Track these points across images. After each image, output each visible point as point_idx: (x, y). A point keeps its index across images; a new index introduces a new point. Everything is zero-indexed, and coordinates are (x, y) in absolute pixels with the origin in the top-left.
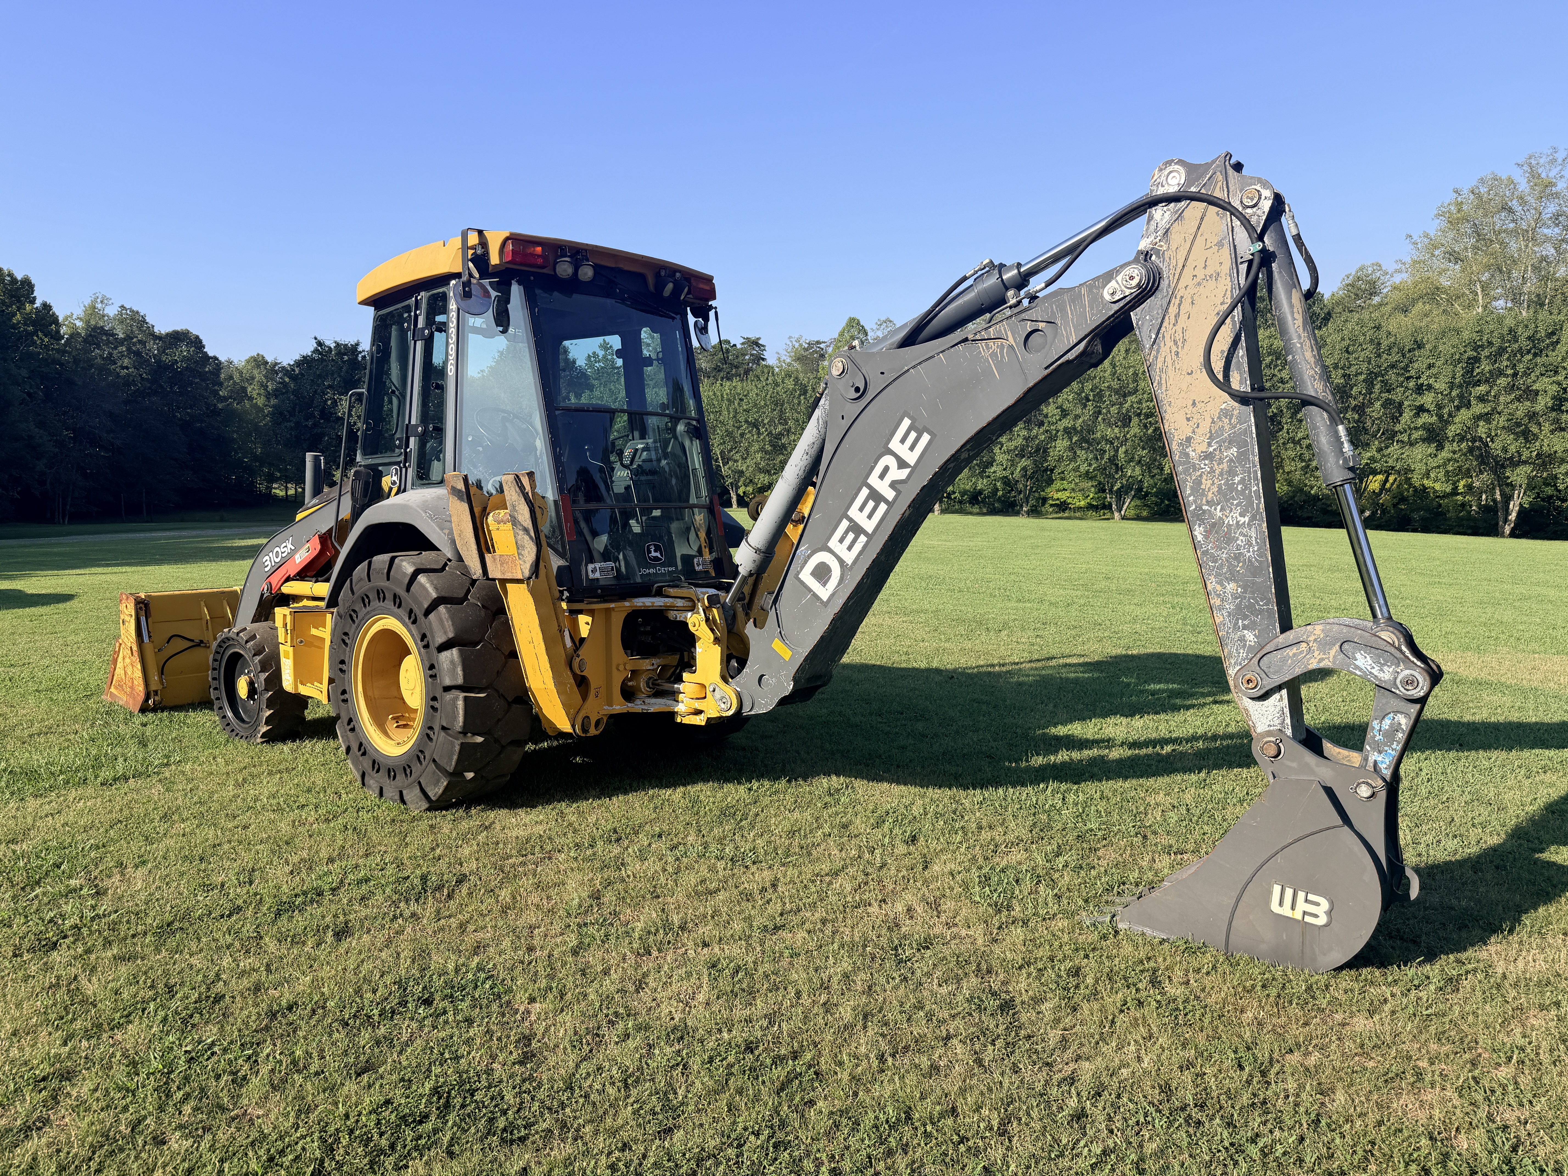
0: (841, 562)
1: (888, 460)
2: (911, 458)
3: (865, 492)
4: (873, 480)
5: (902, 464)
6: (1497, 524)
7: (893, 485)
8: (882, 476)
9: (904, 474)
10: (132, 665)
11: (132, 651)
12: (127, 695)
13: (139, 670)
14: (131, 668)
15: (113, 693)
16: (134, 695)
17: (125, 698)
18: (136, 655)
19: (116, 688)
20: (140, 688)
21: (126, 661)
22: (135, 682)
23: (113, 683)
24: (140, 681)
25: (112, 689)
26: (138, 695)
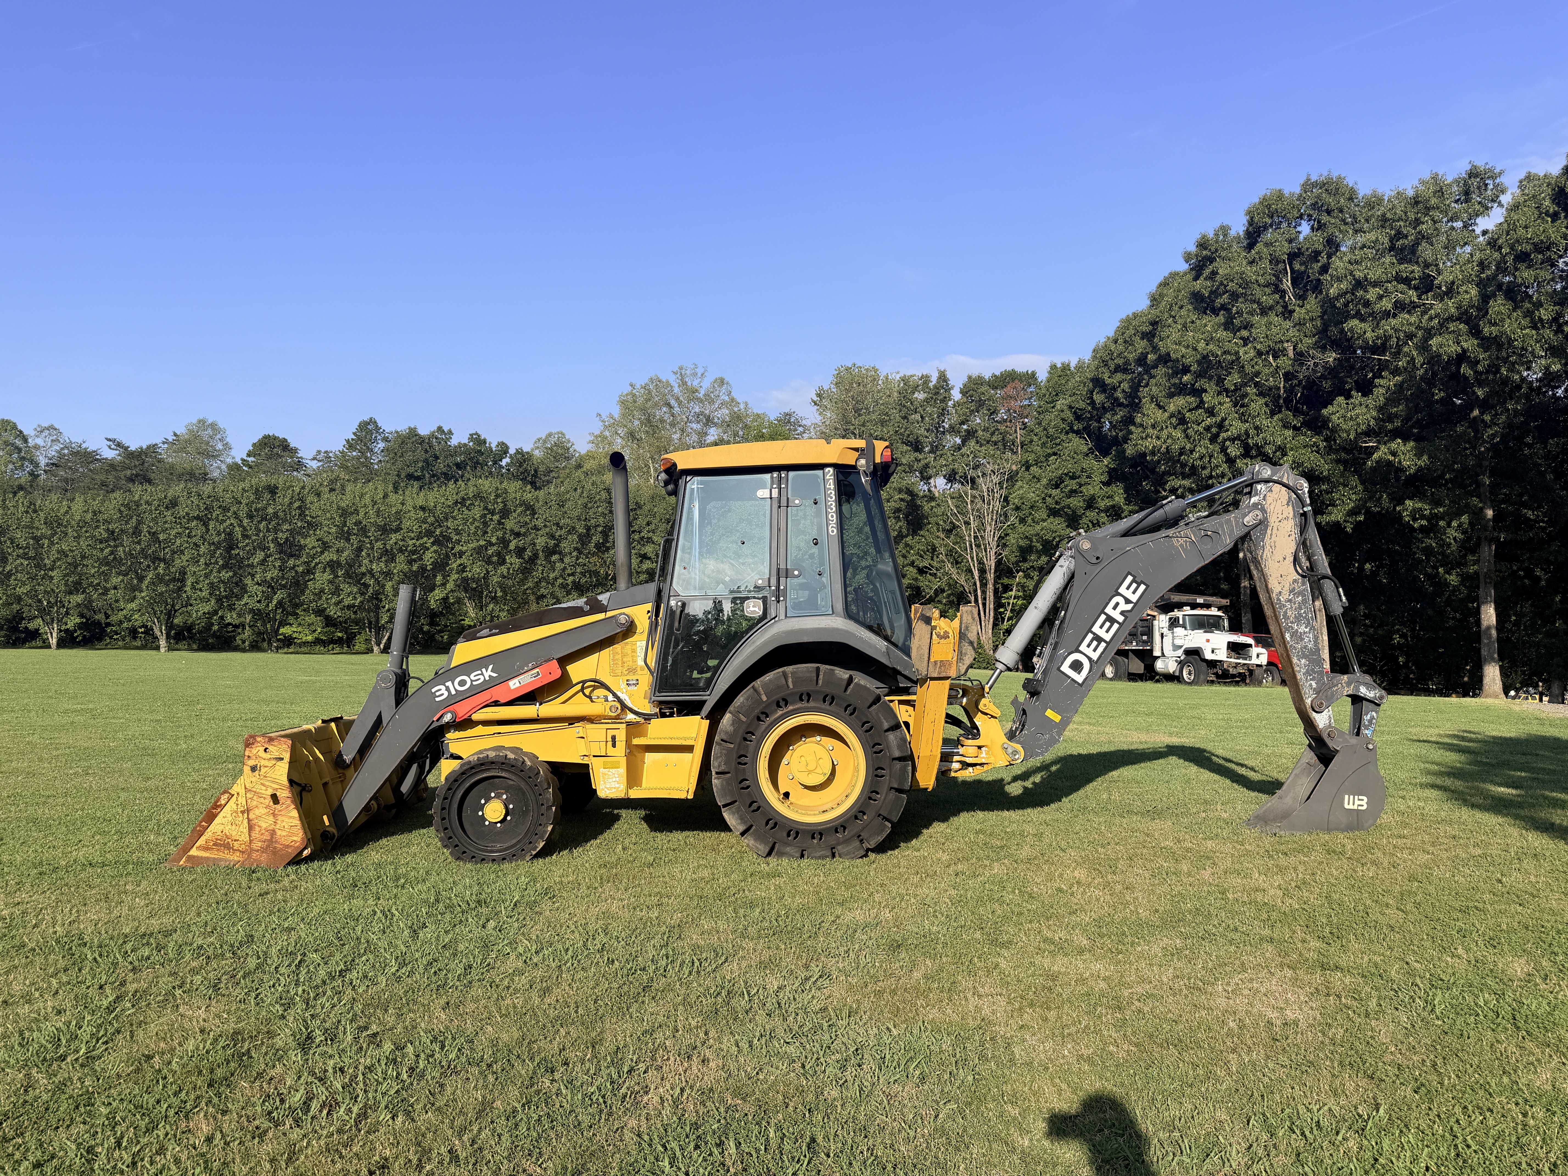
0: (1090, 659)
2: (1134, 598)
3: (1103, 617)
4: (1109, 610)
7: (1122, 613)
9: (1129, 607)
10: (274, 815)
11: (275, 798)
12: (243, 852)
13: (294, 818)
14: (271, 818)
15: (194, 857)
16: (275, 848)
17: (236, 857)
18: (289, 802)
19: (206, 849)
20: (295, 838)
21: (257, 812)
22: (279, 833)
23: (197, 844)
24: (295, 830)
25: (194, 852)
26: (288, 846)
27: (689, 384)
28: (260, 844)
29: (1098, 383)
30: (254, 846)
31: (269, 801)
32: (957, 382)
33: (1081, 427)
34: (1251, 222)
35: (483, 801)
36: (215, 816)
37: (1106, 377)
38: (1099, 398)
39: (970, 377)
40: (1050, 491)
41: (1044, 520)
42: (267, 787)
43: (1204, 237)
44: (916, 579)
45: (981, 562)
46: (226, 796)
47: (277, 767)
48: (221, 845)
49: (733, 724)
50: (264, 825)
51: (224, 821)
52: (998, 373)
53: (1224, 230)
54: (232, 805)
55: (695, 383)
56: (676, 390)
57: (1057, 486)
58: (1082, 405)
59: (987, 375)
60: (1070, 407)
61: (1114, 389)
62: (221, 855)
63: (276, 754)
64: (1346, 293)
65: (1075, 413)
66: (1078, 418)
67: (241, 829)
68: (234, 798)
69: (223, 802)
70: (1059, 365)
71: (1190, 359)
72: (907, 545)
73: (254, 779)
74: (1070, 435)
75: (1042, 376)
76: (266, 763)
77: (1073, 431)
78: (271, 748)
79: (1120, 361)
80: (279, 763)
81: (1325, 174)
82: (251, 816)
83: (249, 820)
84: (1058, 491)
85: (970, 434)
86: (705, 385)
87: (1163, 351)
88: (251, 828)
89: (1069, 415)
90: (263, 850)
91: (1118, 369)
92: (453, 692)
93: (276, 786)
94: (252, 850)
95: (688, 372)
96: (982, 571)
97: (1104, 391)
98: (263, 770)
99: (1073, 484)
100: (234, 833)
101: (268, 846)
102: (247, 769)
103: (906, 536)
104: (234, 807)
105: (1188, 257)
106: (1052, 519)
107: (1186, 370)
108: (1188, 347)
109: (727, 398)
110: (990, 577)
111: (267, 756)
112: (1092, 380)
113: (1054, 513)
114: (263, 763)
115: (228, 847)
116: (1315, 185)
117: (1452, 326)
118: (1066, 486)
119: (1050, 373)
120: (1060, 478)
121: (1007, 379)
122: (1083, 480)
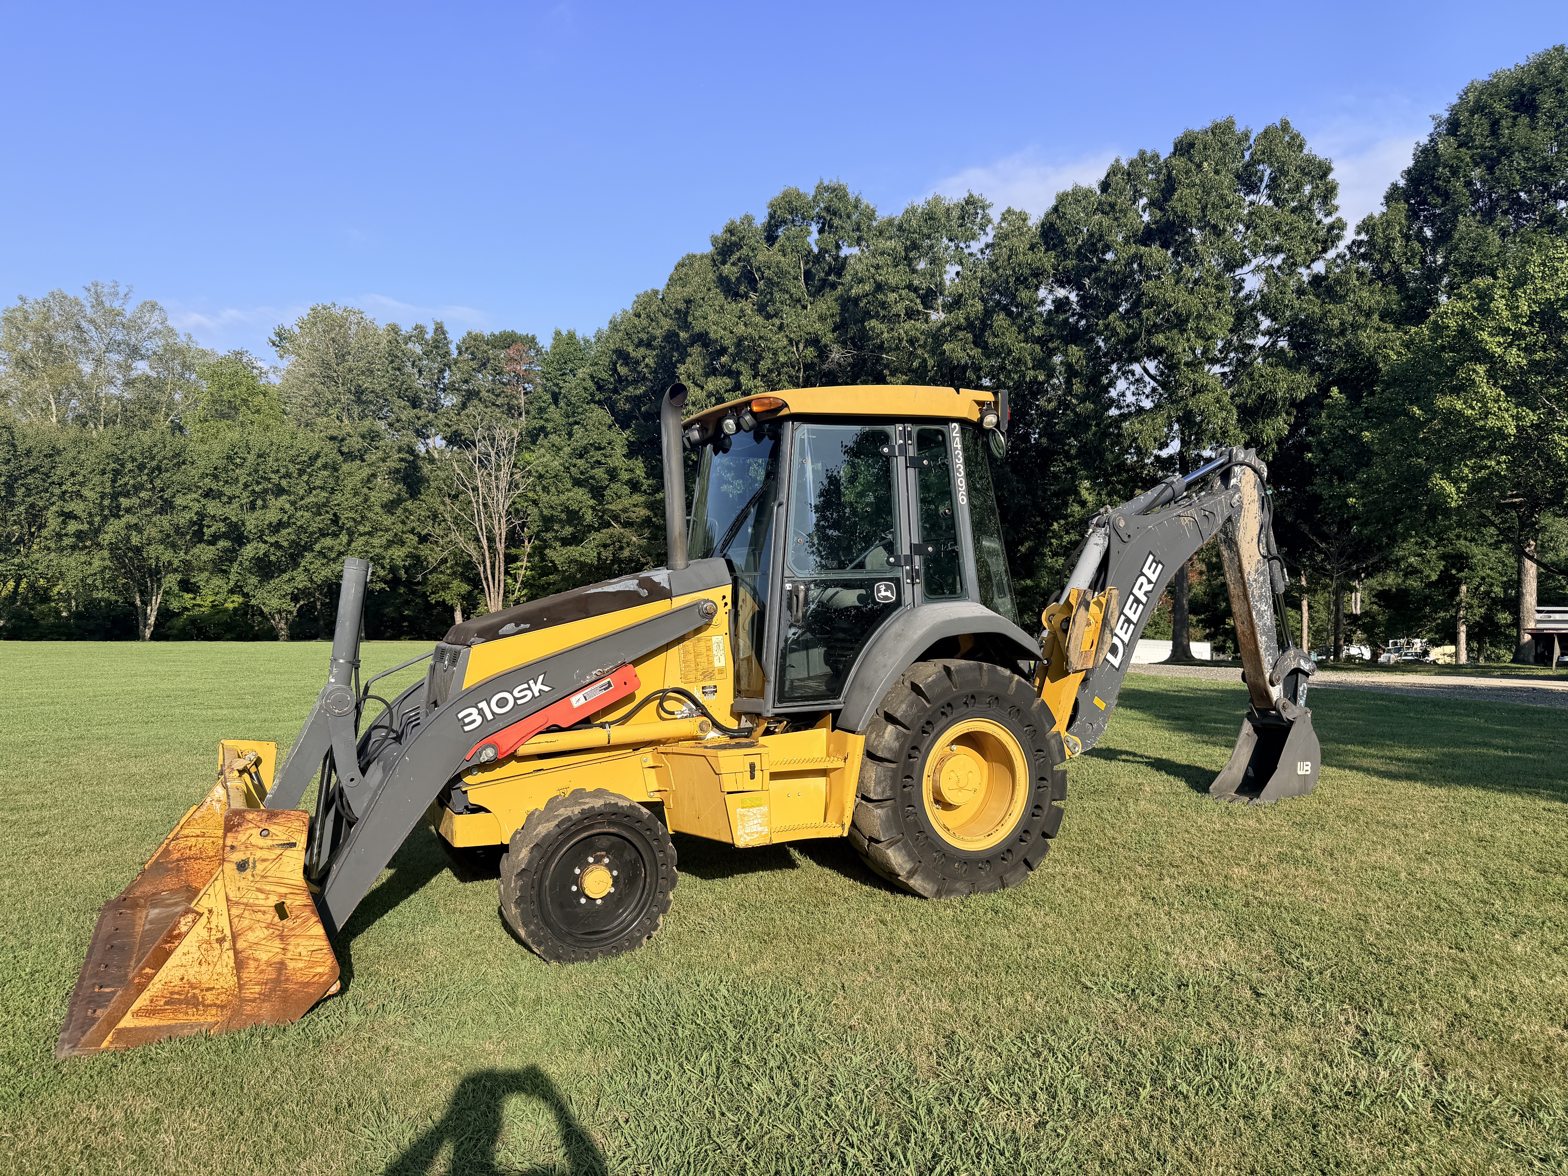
0: (1123, 641)
1: (1142, 579)
2: (1154, 578)
3: (1132, 598)
4: (1135, 591)
5: (1150, 582)
6: (138, 627)
7: (1146, 593)
8: (1140, 589)
9: (1150, 587)
10: (282, 937)
11: (281, 910)
12: (222, 1007)
13: (316, 937)
14: (277, 943)
15: (129, 1030)
16: (285, 991)
17: (210, 1017)
18: (307, 913)
19: (150, 1012)
20: (320, 970)
21: (251, 937)
22: (291, 965)
23: (134, 1007)
24: (319, 956)
25: (127, 1022)
26: (307, 984)
27: (107, 305)
28: (257, 989)
29: (622, 355)
30: (247, 994)
31: (272, 916)
32: (455, 337)
33: (602, 397)
34: (772, 216)
35: (577, 871)
36: (168, 954)
37: (630, 349)
38: (623, 370)
39: (469, 333)
40: (574, 461)
41: (569, 490)
42: (267, 893)
43: (733, 223)
44: (416, 548)
45: (490, 531)
46: (190, 917)
47: (285, 859)
48: (180, 1002)
49: (897, 738)
50: (264, 957)
51: (185, 960)
52: (497, 333)
53: (748, 219)
54: (200, 930)
55: (116, 305)
56: (89, 311)
57: (581, 456)
58: (605, 376)
59: (487, 333)
60: (592, 377)
61: (637, 363)
62: (182, 1019)
63: (283, 838)
64: (867, 295)
65: (597, 383)
66: (600, 388)
67: (218, 969)
68: (203, 920)
69: (184, 929)
70: (564, 333)
71: (729, 342)
72: (406, 510)
73: (243, 884)
74: (592, 405)
75: (546, 342)
76: (265, 854)
77: (595, 402)
78: (273, 829)
79: (644, 336)
80: (289, 852)
81: (835, 180)
82: (241, 944)
83: (236, 953)
84: (583, 461)
85: (472, 395)
86: (130, 310)
87: (697, 330)
88: (240, 964)
89: (589, 384)
90: (264, 997)
91: (640, 344)
92: (490, 716)
93: (283, 890)
94: (243, 1000)
95: (106, 290)
96: (491, 540)
97: (626, 364)
98: (260, 867)
99: (598, 455)
100: (205, 978)
101: (273, 990)
102: (230, 868)
103: (406, 501)
104: (205, 934)
105: (715, 241)
106: (576, 489)
107: (723, 351)
108: (725, 329)
109: (159, 327)
110: (501, 547)
111: (269, 842)
112: (614, 352)
113: (577, 483)
114: (259, 854)
115: (194, 1002)
116: (827, 188)
117: (961, 335)
118: (593, 456)
119: (555, 339)
120: (585, 448)
121: (507, 340)
122: (608, 451)
